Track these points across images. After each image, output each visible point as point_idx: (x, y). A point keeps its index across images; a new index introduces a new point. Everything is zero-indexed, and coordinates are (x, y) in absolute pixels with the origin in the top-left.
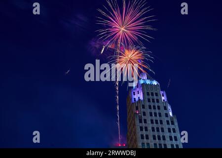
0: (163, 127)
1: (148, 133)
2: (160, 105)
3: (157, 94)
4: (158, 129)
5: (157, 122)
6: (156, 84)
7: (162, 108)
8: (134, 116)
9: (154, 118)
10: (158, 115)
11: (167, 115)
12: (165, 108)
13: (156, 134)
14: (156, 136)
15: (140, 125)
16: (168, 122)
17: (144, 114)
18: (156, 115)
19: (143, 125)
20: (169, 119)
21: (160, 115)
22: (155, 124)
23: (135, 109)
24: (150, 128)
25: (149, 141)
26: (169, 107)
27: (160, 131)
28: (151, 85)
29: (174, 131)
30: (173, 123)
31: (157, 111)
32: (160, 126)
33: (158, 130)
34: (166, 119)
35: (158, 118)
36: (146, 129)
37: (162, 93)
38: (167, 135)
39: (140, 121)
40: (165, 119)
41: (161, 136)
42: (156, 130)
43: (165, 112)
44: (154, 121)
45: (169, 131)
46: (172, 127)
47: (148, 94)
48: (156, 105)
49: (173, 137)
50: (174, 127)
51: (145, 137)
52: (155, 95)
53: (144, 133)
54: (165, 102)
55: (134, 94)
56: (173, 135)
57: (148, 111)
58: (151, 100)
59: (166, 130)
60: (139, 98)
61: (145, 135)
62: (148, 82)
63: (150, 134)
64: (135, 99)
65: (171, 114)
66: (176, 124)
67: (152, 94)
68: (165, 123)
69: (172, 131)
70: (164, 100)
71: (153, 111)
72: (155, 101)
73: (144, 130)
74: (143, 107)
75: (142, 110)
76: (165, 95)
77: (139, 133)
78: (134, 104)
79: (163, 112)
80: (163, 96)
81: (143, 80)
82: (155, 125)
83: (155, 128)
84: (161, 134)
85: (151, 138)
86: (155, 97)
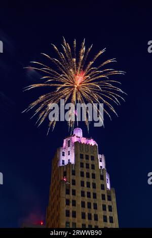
0: (97, 202)
1: (76, 209)
2: (95, 173)
3: (93, 158)
4: (89, 204)
5: (89, 196)
6: (93, 145)
7: (98, 177)
8: (60, 184)
9: (86, 189)
10: (91, 186)
11: (103, 187)
12: (102, 178)
13: (86, 211)
14: (87, 214)
15: (67, 197)
16: (103, 196)
17: (74, 183)
18: (88, 186)
19: (71, 197)
20: (105, 192)
21: (94, 186)
22: (86, 197)
23: (62, 174)
24: (79, 203)
25: (76, 220)
26: (107, 177)
27: (92, 207)
28: (87, 145)
29: (110, 210)
30: (109, 199)
31: (91, 181)
32: (92, 200)
33: (89, 207)
34: (102, 192)
35: (91, 190)
36: (74, 204)
37: (99, 156)
38: (101, 213)
39: (68, 192)
40: (100, 192)
41: (93, 215)
42: (86, 206)
43: (101, 182)
44: (86, 194)
45: (104, 209)
46: (108, 203)
47: (82, 156)
48: (91, 172)
49: (108, 217)
50: (111, 205)
51: (71, 215)
52: (90, 159)
53: (71, 208)
54: (103, 170)
55: (63, 155)
56: (108, 214)
57: (79, 179)
58: (85, 165)
59: (100, 207)
60: (69, 160)
61: (71, 212)
62: (84, 140)
63: (79, 210)
64: (63, 161)
65: (108, 186)
66: (114, 200)
67: (87, 158)
68: (99, 197)
69: (107, 209)
70: (101, 167)
71: (85, 180)
72: (90, 166)
73: (71, 204)
74: (74, 174)
75: (72, 177)
76: (103, 160)
77: (64, 208)
78: (62, 169)
79: (99, 183)
80: (101, 161)
81: (77, 137)
82: (86, 200)
83: (86, 203)
84: (93, 212)
85: (79, 216)
86: (90, 162)
